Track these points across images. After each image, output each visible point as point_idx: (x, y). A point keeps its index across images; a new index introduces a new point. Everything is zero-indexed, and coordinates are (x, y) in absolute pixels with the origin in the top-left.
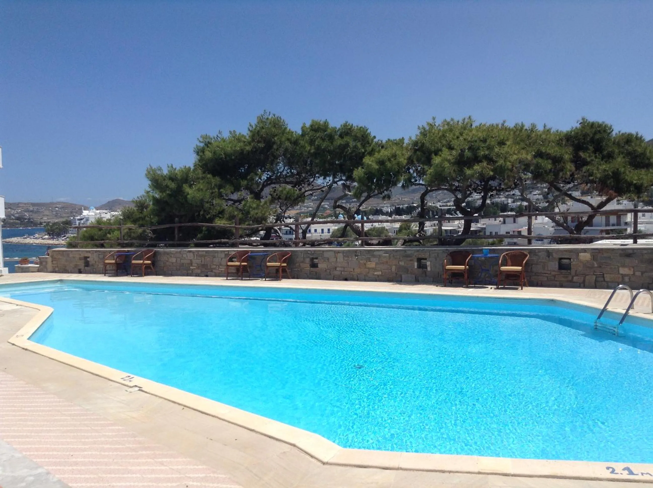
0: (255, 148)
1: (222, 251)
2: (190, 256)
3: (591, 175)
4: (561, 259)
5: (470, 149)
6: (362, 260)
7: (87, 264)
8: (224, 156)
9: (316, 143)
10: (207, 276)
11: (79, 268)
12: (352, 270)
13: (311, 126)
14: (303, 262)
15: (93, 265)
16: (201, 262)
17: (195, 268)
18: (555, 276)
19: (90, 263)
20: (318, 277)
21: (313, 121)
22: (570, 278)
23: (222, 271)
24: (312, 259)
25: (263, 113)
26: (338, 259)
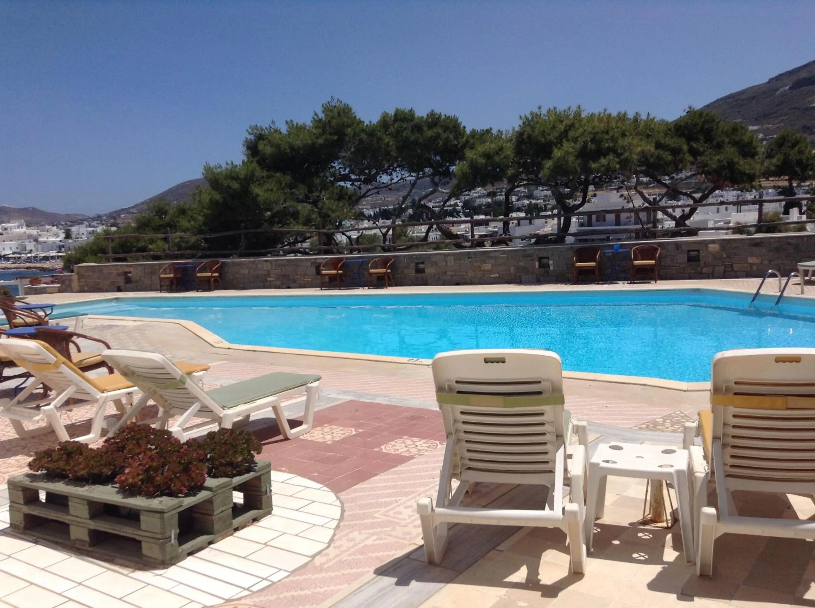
0: (328, 140)
1: (307, 260)
2: (267, 267)
3: (706, 165)
4: (689, 251)
5: (593, 141)
6: (475, 262)
7: (128, 280)
8: (289, 151)
9: (404, 134)
10: (289, 288)
11: (118, 285)
12: (465, 274)
13: (396, 115)
14: (406, 268)
15: (136, 282)
16: (282, 272)
17: (273, 279)
18: (684, 268)
19: (133, 279)
20: (425, 283)
21: (397, 109)
22: (699, 269)
23: (308, 281)
24: (417, 264)
25: (330, 101)
26: (448, 264)
